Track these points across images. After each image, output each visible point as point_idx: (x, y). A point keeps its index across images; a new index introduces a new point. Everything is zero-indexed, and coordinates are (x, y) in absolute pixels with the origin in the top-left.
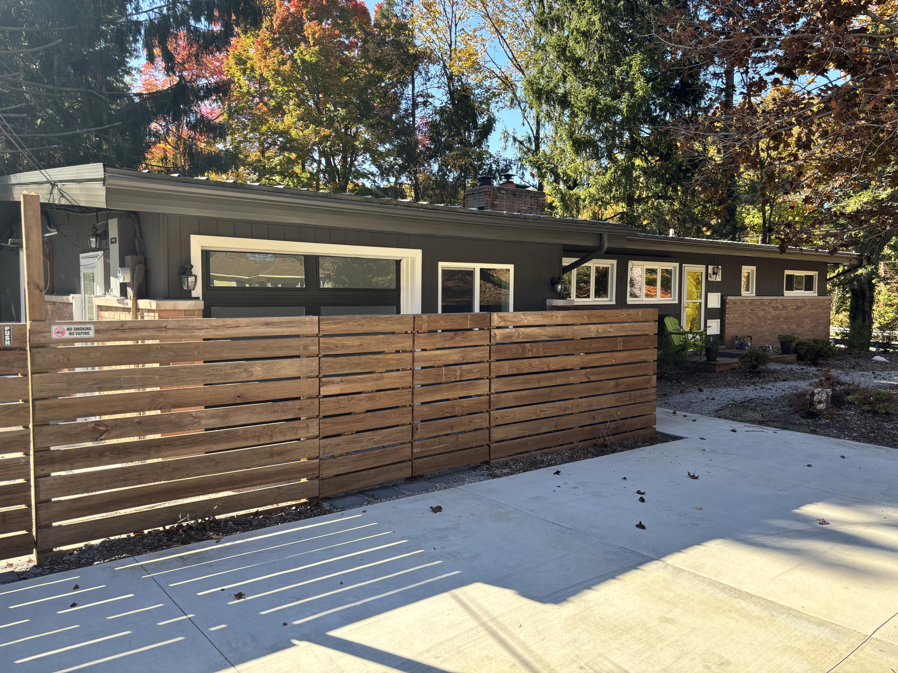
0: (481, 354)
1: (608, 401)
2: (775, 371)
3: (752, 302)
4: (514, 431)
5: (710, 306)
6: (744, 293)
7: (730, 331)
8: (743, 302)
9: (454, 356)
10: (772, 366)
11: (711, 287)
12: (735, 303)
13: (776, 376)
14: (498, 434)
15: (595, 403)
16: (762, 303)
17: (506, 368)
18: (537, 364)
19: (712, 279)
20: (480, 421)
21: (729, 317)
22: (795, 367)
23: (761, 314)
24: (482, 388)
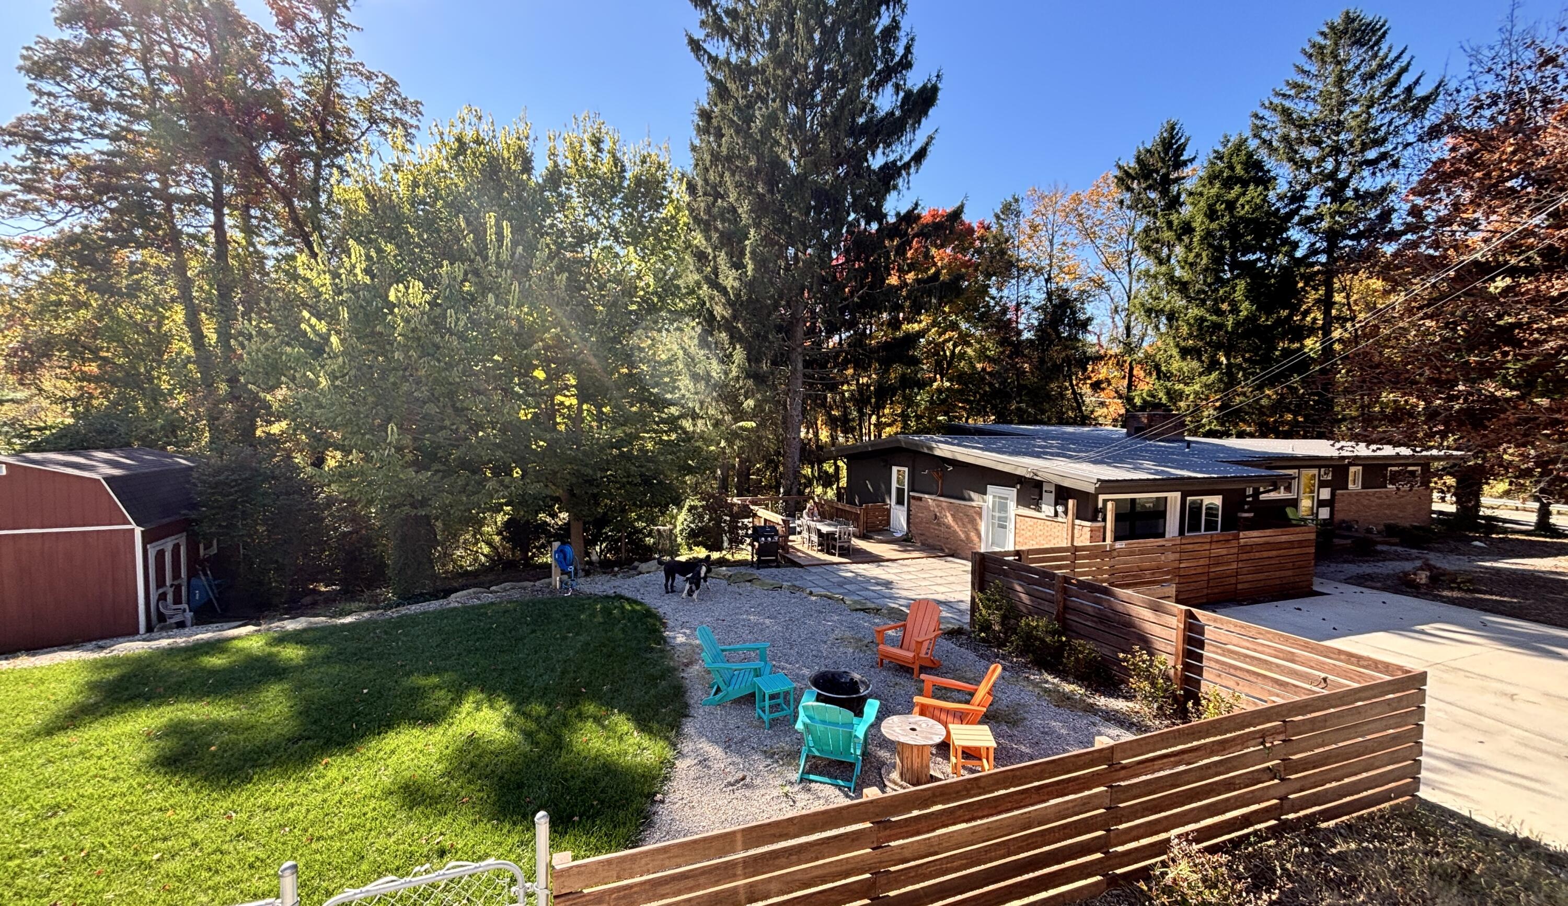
0: (1236, 550)
1: (1290, 573)
2: (1382, 552)
3: (1357, 494)
4: (1246, 586)
5: (1321, 497)
6: (1351, 486)
7: (1339, 516)
8: (1350, 495)
9: (1224, 552)
10: (1379, 547)
11: (1323, 484)
12: (1343, 495)
13: (1385, 557)
14: (1240, 586)
15: (1283, 574)
16: (1367, 494)
17: (1245, 556)
18: (1258, 555)
19: (1325, 478)
20: (1233, 580)
21: (1338, 506)
22: (1399, 549)
23: (1366, 502)
24: (1234, 566)
